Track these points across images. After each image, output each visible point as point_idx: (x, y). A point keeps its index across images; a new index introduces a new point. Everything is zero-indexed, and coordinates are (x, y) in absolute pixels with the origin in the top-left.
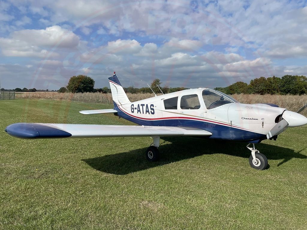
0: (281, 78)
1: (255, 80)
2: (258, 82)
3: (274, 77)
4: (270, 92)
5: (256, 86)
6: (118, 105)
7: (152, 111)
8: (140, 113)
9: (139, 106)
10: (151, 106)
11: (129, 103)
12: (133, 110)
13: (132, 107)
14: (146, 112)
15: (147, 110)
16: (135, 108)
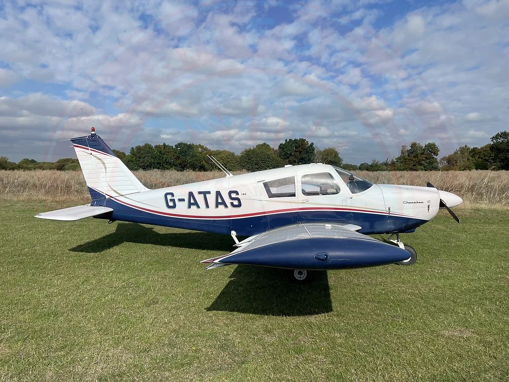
0: (174, 147)
1: (137, 148)
2: (142, 152)
3: (164, 144)
4: (160, 166)
5: (139, 158)
6: (106, 196)
7: (236, 203)
8: (198, 207)
9: (191, 194)
10: (230, 193)
11: (143, 190)
12: (171, 204)
13: (169, 197)
14: (217, 204)
15: (220, 201)
16: (180, 200)
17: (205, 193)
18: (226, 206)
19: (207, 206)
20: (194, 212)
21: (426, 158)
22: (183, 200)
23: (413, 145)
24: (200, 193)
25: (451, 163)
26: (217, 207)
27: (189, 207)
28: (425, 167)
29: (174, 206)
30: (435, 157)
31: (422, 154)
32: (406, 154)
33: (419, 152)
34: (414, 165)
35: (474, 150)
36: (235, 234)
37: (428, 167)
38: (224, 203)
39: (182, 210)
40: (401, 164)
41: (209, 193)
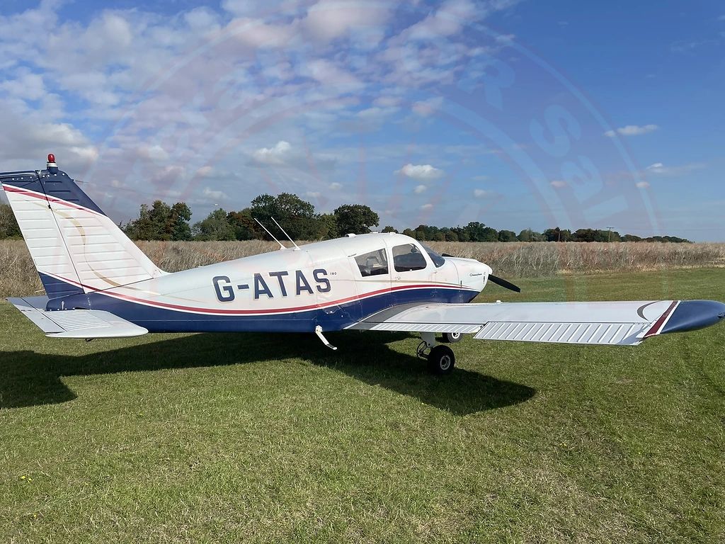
6: (84, 288)
7: (323, 286)
8: (271, 296)
9: (258, 278)
10: (315, 272)
11: (159, 275)
12: (226, 294)
13: (222, 283)
14: (299, 289)
15: (302, 284)
16: (241, 287)
17: (280, 275)
18: (311, 292)
19: (284, 294)
20: (264, 304)
21: (175, 223)
22: (246, 287)
23: (157, 205)
24: (272, 274)
25: (207, 231)
26: (298, 293)
27: (257, 297)
28: (174, 235)
29: (232, 298)
30: (186, 221)
31: (170, 217)
32: (148, 216)
33: (165, 214)
34: (160, 233)
35: (232, 214)
36: (321, 330)
37: (179, 235)
38: (308, 288)
39: (245, 303)
40: (142, 231)
41: (286, 273)
